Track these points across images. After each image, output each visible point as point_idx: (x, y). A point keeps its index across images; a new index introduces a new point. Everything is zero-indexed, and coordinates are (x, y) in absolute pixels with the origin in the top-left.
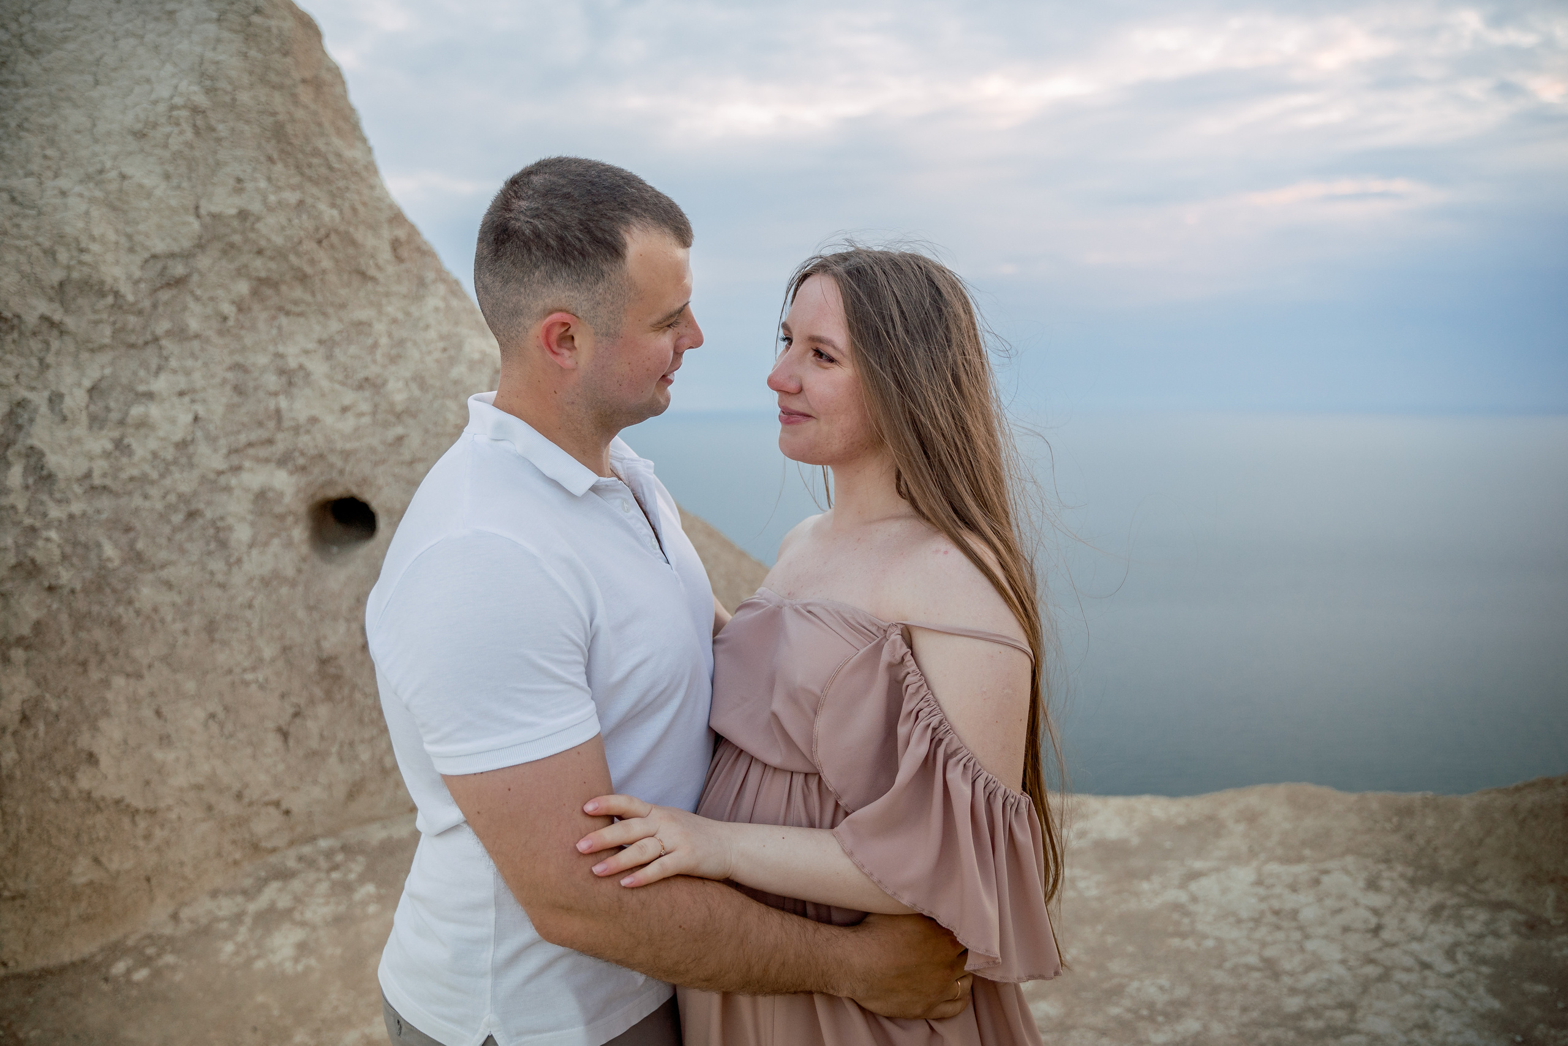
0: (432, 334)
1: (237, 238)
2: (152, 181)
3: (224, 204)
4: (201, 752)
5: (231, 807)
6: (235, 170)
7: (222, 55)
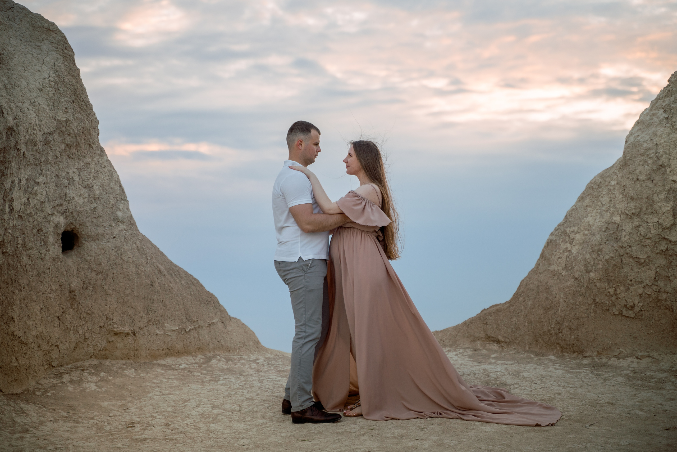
0: (106, 170)
1: (63, 129)
2: (45, 106)
3: (62, 116)
4: (39, 323)
5: (45, 347)
6: (65, 105)
7: (59, 63)
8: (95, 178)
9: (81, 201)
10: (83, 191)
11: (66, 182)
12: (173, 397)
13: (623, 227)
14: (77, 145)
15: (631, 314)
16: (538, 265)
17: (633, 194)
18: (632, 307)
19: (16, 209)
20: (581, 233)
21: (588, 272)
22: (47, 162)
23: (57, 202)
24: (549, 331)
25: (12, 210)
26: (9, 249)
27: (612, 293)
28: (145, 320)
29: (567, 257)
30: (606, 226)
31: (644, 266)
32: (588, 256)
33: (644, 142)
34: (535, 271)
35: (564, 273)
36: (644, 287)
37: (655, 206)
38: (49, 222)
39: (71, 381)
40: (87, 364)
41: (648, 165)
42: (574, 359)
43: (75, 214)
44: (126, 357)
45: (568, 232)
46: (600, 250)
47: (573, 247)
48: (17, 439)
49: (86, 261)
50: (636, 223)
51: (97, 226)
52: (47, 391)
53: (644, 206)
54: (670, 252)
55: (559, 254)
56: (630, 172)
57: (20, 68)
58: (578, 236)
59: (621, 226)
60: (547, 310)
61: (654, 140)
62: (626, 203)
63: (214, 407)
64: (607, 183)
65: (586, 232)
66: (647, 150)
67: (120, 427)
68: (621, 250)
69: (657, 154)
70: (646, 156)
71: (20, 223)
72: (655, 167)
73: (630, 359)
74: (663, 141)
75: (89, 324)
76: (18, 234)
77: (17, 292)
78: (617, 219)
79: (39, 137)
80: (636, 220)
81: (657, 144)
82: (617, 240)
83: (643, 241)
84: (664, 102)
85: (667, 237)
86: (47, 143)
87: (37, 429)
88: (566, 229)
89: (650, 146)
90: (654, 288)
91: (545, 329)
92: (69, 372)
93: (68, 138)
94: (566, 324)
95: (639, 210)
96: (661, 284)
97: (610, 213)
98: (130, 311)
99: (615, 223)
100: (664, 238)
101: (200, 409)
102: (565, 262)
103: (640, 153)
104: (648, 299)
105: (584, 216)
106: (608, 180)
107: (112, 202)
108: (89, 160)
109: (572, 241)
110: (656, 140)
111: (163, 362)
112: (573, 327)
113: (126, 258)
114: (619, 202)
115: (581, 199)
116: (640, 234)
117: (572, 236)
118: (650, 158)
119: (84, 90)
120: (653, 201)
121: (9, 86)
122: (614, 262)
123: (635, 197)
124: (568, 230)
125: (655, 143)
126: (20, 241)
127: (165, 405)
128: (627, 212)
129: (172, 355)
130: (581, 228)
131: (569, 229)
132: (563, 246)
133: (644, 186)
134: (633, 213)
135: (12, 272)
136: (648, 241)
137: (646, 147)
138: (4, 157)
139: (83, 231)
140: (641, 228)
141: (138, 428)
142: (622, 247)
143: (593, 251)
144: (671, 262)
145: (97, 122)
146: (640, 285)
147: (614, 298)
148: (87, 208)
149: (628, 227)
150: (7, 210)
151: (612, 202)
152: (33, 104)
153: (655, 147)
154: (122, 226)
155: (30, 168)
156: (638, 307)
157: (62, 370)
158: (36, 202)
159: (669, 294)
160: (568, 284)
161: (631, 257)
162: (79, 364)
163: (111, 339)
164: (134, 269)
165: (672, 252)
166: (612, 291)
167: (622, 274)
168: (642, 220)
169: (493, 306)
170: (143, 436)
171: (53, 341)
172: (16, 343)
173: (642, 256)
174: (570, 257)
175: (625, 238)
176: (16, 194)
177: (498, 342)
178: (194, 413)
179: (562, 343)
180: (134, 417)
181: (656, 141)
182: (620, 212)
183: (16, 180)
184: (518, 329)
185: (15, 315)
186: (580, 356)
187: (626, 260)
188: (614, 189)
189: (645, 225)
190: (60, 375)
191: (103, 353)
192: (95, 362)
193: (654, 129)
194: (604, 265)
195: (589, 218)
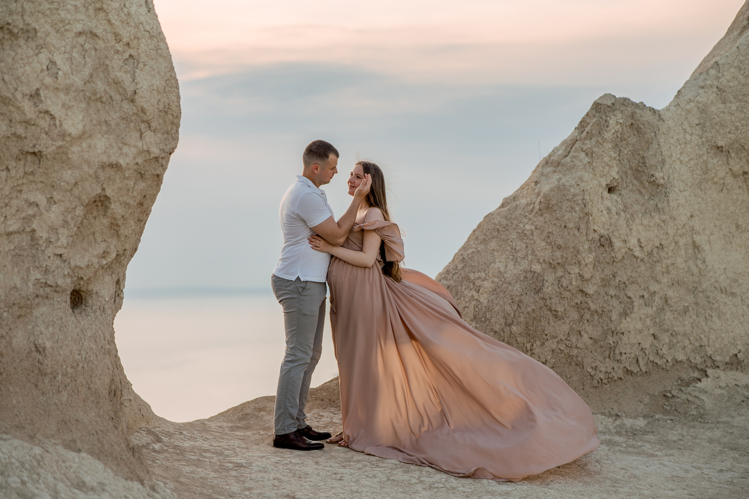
13: (545, 277)
17: (561, 243)
20: (489, 280)
27: (528, 348)
30: (524, 275)
31: (560, 320)
32: (508, 308)
33: (570, 186)
36: (558, 342)
37: (579, 256)
41: (576, 212)
45: (472, 278)
46: (521, 301)
47: (480, 295)
50: (560, 273)
53: (570, 256)
54: (584, 305)
55: (464, 302)
56: (557, 218)
58: (487, 284)
59: (541, 276)
61: (581, 186)
62: (550, 251)
64: (514, 226)
65: (496, 280)
66: (574, 195)
68: (541, 302)
69: (584, 201)
70: (573, 202)
72: (582, 215)
74: (589, 187)
78: (537, 268)
80: (559, 270)
81: (583, 190)
82: (538, 291)
83: (563, 293)
84: (583, 143)
85: (584, 289)
88: (470, 275)
89: (577, 191)
90: (568, 343)
95: (565, 260)
96: (573, 339)
97: (528, 260)
99: (535, 272)
100: (582, 291)
102: (473, 312)
103: (567, 198)
104: (560, 355)
105: (491, 261)
106: (515, 222)
109: (478, 288)
114: (541, 249)
116: (562, 286)
117: (478, 283)
118: (577, 204)
120: (578, 251)
122: (534, 315)
123: (563, 246)
124: (472, 276)
125: (582, 188)
128: (551, 262)
130: (490, 274)
131: (472, 274)
132: (468, 294)
133: (571, 234)
134: (558, 263)
136: (567, 293)
137: (574, 192)
140: (563, 280)
142: (543, 299)
143: (513, 302)
144: (583, 315)
146: (554, 340)
149: (549, 278)
151: (529, 249)
153: (582, 193)
156: (550, 363)
159: (579, 350)
161: (551, 310)
165: (585, 305)
166: (529, 346)
167: (540, 328)
168: (565, 270)
173: (560, 309)
174: (480, 306)
175: (548, 289)
181: (583, 187)
182: (541, 260)
187: (545, 312)
188: (532, 234)
189: (567, 276)
193: (579, 173)
194: (525, 318)
195: (498, 265)
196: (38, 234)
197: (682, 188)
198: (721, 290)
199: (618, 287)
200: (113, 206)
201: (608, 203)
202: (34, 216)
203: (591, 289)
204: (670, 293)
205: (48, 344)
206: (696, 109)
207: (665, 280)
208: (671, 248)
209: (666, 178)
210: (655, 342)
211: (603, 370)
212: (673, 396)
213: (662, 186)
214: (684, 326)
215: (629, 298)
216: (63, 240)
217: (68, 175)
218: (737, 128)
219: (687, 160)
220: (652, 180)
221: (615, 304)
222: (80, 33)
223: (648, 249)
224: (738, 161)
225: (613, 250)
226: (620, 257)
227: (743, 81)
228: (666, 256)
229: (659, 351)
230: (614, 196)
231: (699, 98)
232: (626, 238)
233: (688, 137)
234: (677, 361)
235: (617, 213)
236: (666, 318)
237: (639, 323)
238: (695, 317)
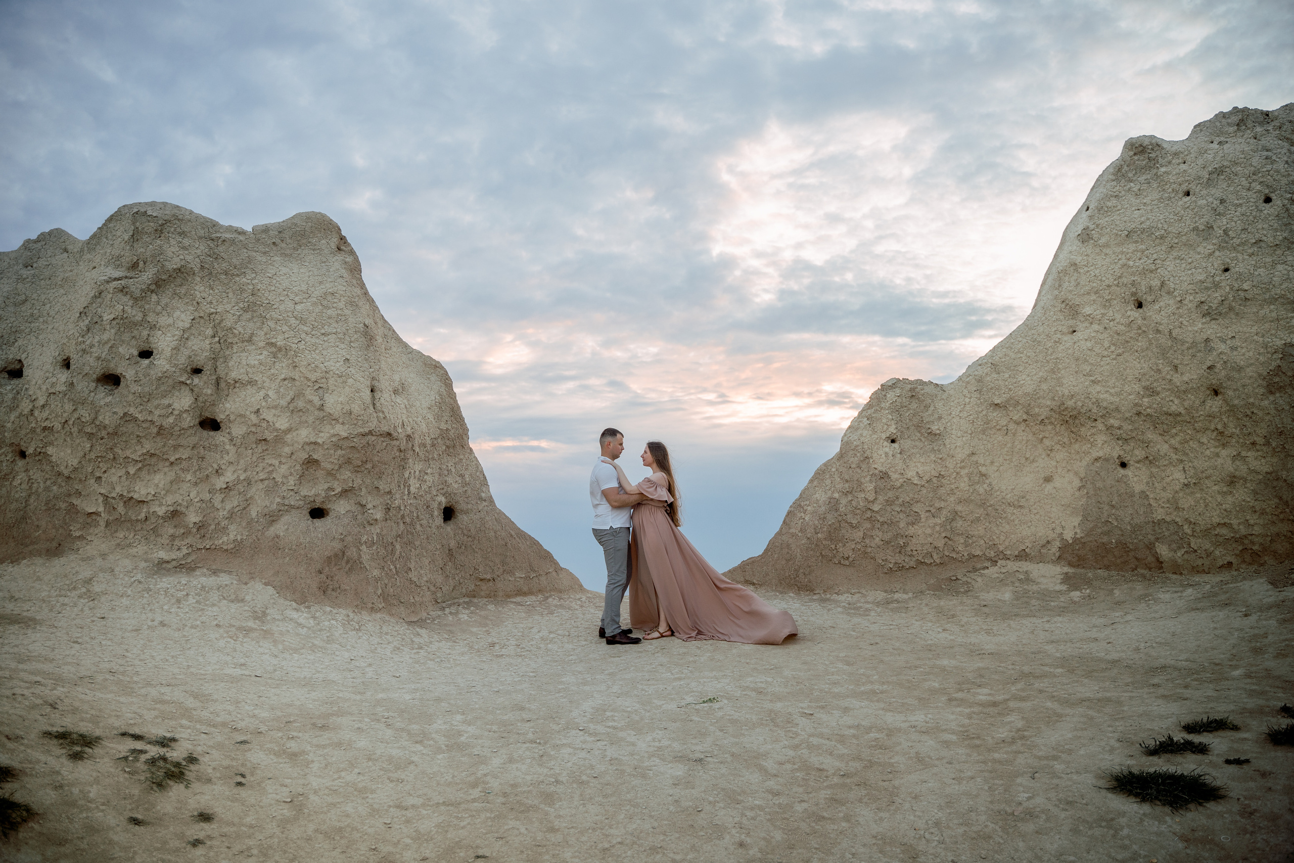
0: (474, 463)
1: (444, 435)
2: (432, 420)
3: (443, 426)
4: (428, 572)
5: (433, 589)
6: (446, 418)
7: (442, 389)
8: (466, 469)
9: (456, 486)
10: (458, 478)
11: (446, 472)
12: (522, 626)
13: (841, 501)
14: (454, 446)
15: (847, 563)
16: (781, 529)
17: (847, 478)
18: (848, 558)
19: (412, 492)
20: (811, 506)
21: (817, 533)
22: (433, 459)
23: (440, 487)
24: (790, 576)
25: (409, 493)
26: (408, 520)
27: (833, 548)
28: (501, 570)
29: (802, 523)
30: (829, 500)
31: (856, 529)
32: (816, 522)
33: (854, 440)
34: (779, 533)
35: (800, 534)
36: (856, 544)
37: (863, 486)
38: (434, 501)
39: (451, 613)
40: (461, 601)
41: (857, 457)
42: (808, 595)
43: (452, 495)
44: (488, 596)
46: (825, 518)
47: (806, 516)
48: (415, 653)
49: (460, 528)
50: (850, 498)
51: (467, 503)
52: (434, 620)
53: (855, 486)
54: (874, 519)
55: (796, 521)
56: (845, 462)
57: (416, 394)
58: (809, 508)
59: (839, 501)
60: (788, 561)
62: (842, 484)
63: (550, 632)
64: (829, 470)
65: (815, 505)
66: (857, 446)
67: (485, 646)
68: (840, 518)
69: (863, 450)
70: (855, 451)
71: (415, 501)
72: (862, 459)
73: (846, 595)
74: (867, 440)
75: (463, 573)
76: (414, 509)
77: (413, 550)
78: (836, 495)
79: (428, 441)
80: (849, 496)
81: (863, 442)
82: (837, 510)
83: (855, 511)
84: (869, 412)
85: (871, 508)
86: (433, 445)
87: (428, 647)
89: (858, 443)
90: (863, 544)
91: (787, 574)
92: (449, 606)
93: (448, 442)
94: (801, 571)
95: (851, 489)
96: (867, 541)
97: (831, 491)
98: (491, 564)
99: (835, 499)
100: (869, 509)
101: (540, 634)
102: (800, 527)
103: (851, 449)
104: (859, 552)
105: (813, 494)
106: (830, 468)
107: (478, 486)
108: (462, 457)
109: (805, 511)
110: (862, 439)
111: (514, 600)
112: (807, 573)
113: (487, 526)
114: (838, 483)
115: (811, 481)
116: (853, 506)
117: (805, 508)
118: (858, 452)
119: (459, 408)
120: (861, 483)
121: (408, 407)
122: (835, 526)
123: (849, 480)
124: (802, 504)
125: (861, 441)
126: (415, 515)
127: (516, 631)
128: (843, 491)
129: (520, 595)
130: (811, 502)
132: (799, 515)
133: (855, 472)
134: (847, 491)
135: (410, 536)
136: (858, 511)
137: (856, 444)
138: (404, 456)
139: (457, 507)
140: (853, 502)
141: (497, 647)
142: (840, 515)
143: (820, 519)
144: (874, 525)
145: (468, 430)
146: (853, 543)
147: (834, 552)
148: (461, 491)
149: (844, 501)
150: (406, 493)
151: (833, 484)
152: (424, 418)
153: (862, 444)
154: (485, 504)
155: (421, 463)
157: (444, 605)
158: (425, 487)
160: (803, 542)
161: (847, 522)
162: (456, 601)
163: (478, 584)
164: (493, 534)
166: (833, 546)
167: (840, 535)
168: (854, 496)
169: (750, 558)
170: (501, 653)
171: (438, 585)
172: (413, 586)
173: (854, 522)
174: (804, 523)
175: (842, 509)
176: (412, 481)
177: (754, 584)
178: (537, 637)
179: (799, 584)
180: (494, 639)
182: (838, 491)
183: (413, 471)
184: (767, 575)
185: (412, 566)
186: (812, 593)
187: (843, 524)
188: (834, 474)
189: (856, 500)
190: (443, 609)
191: (472, 593)
192: (467, 600)
193: (860, 431)
194: (828, 528)
195: (817, 495)
196: (277, 480)
197: (959, 435)
198: (1009, 504)
199: (903, 505)
200: (322, 464)
201: (887, 450)
202: (273, 471)
203: (876, 508)
204: (959, 508)
205: (282, 534)
206: (974, 380)
207: (952, 499)
208: (953, 477)
209: (942, 429)
210: (950, 542)
211: (893, 561)
212: (957, 579)
213: (939, 435)
214: (978, 530)
215: (916, 512)
216: (292, 483)
217: (287, 450)
218: (1010, 390)
219: (966, 415)
220: (929, 431)
221: (902, 517)
222: (285, 379)
223: (926, 478)
224: (1016, 412)
225: (891, 480)
226: (899, 485)
227: (1013, 356)
228: (949, 482)
229: (956, 549)
230: (895, 445)
231: (976, 373)
232: (902, 471)
233: (967, 400)
234: (974, 556)
235: (893, 456)
236: (958, 525)
237: (929, 529)
238: (987, 524)
